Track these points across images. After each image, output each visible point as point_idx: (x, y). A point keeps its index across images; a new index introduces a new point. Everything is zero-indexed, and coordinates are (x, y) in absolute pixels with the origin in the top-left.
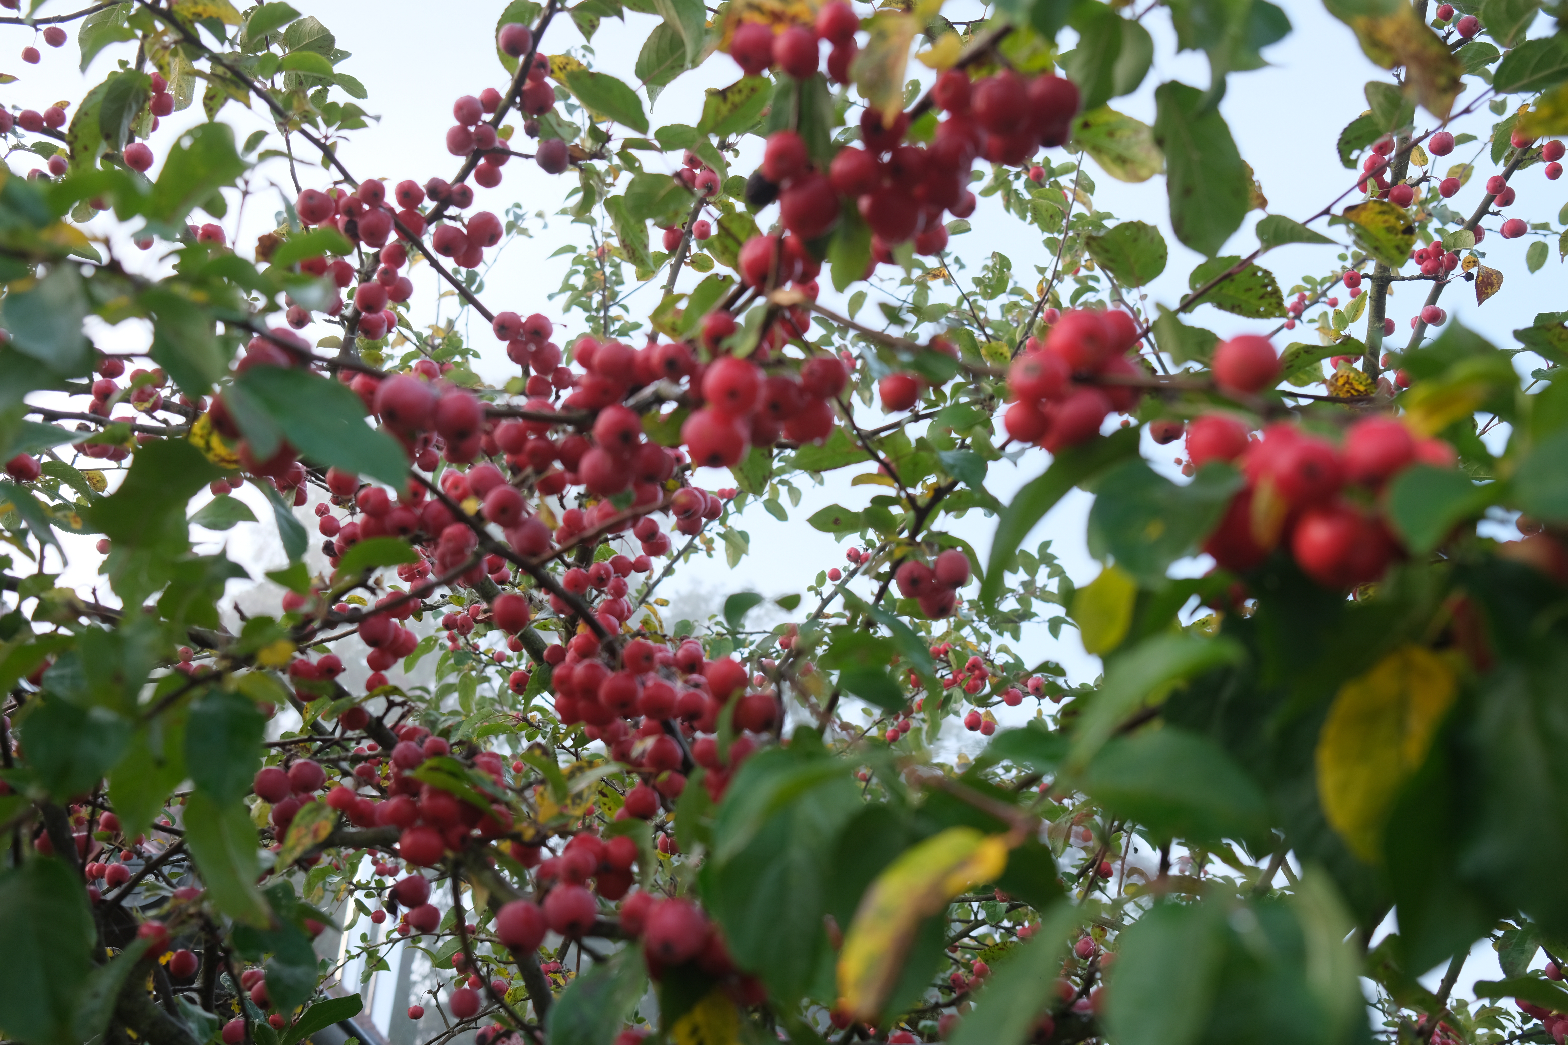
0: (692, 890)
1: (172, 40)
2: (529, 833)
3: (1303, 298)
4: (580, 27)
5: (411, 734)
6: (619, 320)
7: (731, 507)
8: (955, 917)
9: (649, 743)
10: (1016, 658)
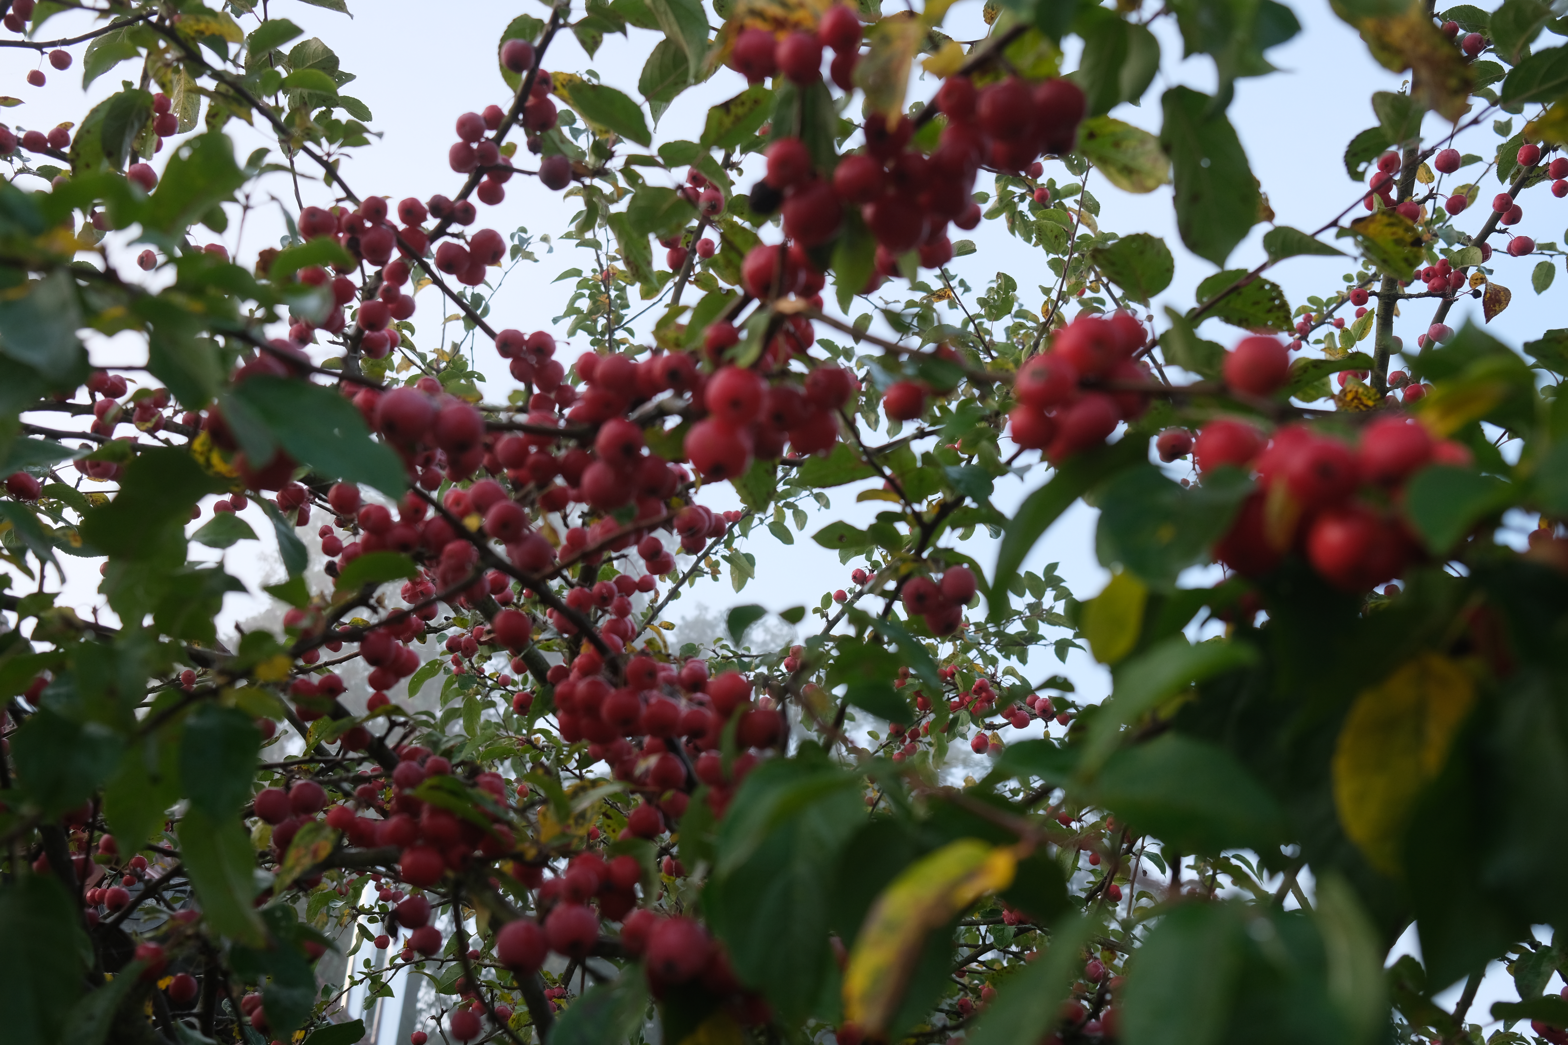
0: (696, 909)
1: (174, 58)
2: (531, 853)
3: (1308, 318)
4: (583, 43)
5: (413, 754)
6: (624, 344)
7: (736, 530)
8: (962, 941)
9: (652, 761)
10: (1023, 680)
